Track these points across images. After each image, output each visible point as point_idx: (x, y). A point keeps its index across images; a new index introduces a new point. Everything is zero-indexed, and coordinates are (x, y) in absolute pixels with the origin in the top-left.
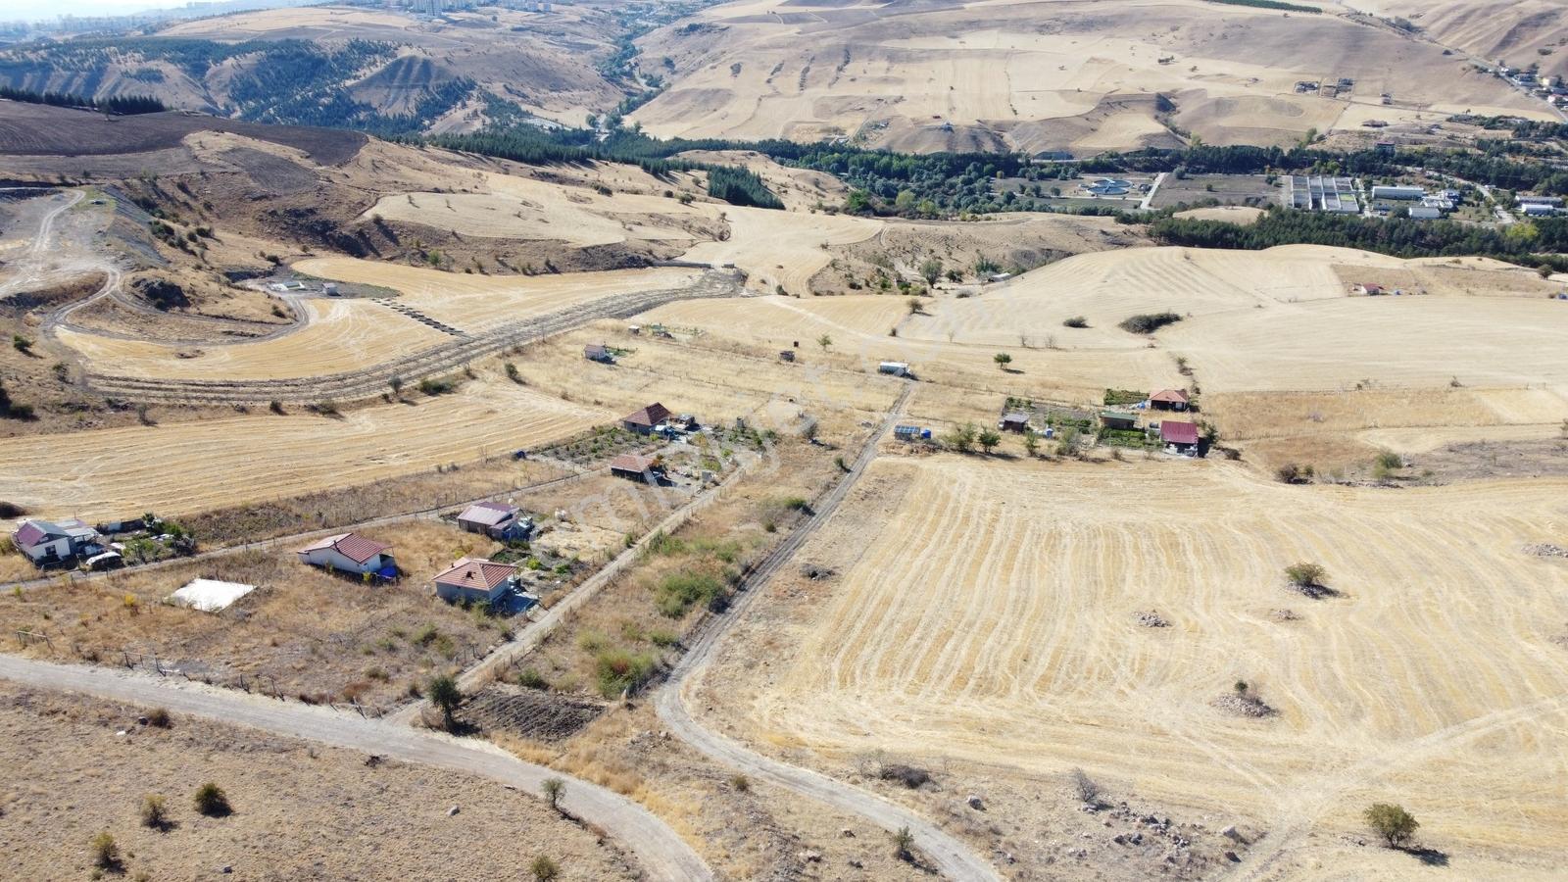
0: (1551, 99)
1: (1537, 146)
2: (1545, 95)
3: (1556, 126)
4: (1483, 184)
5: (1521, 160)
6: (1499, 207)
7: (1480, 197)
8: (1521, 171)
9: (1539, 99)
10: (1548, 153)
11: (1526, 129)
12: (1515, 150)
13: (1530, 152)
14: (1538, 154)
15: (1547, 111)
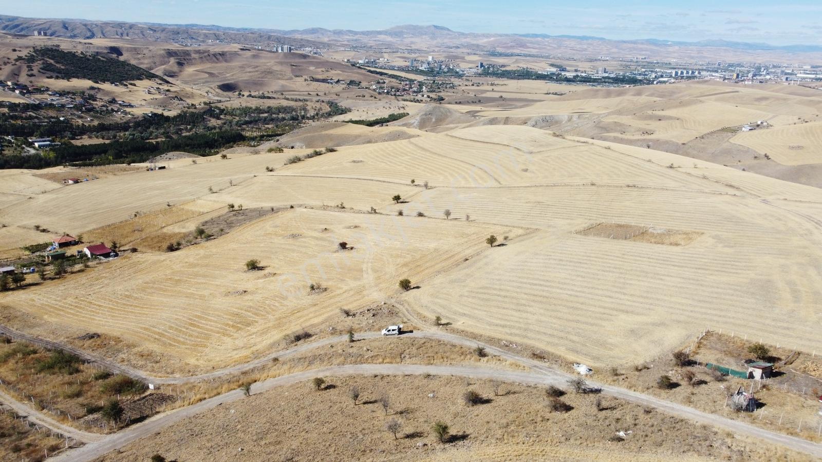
0: (17, 92)
1: (24, 115)
2: (13, 90)
3: (27, 104)
4: (7, 136)
5: (19, 122)
6: (24, 146)
7: (10, 142)
8: (23, 127)
9: (11, 92)
10: (31, 118)
11: (13, 106)
12: (15, 118)
13: (22, 118)
14: (26, 118)
15: (18, 97)
